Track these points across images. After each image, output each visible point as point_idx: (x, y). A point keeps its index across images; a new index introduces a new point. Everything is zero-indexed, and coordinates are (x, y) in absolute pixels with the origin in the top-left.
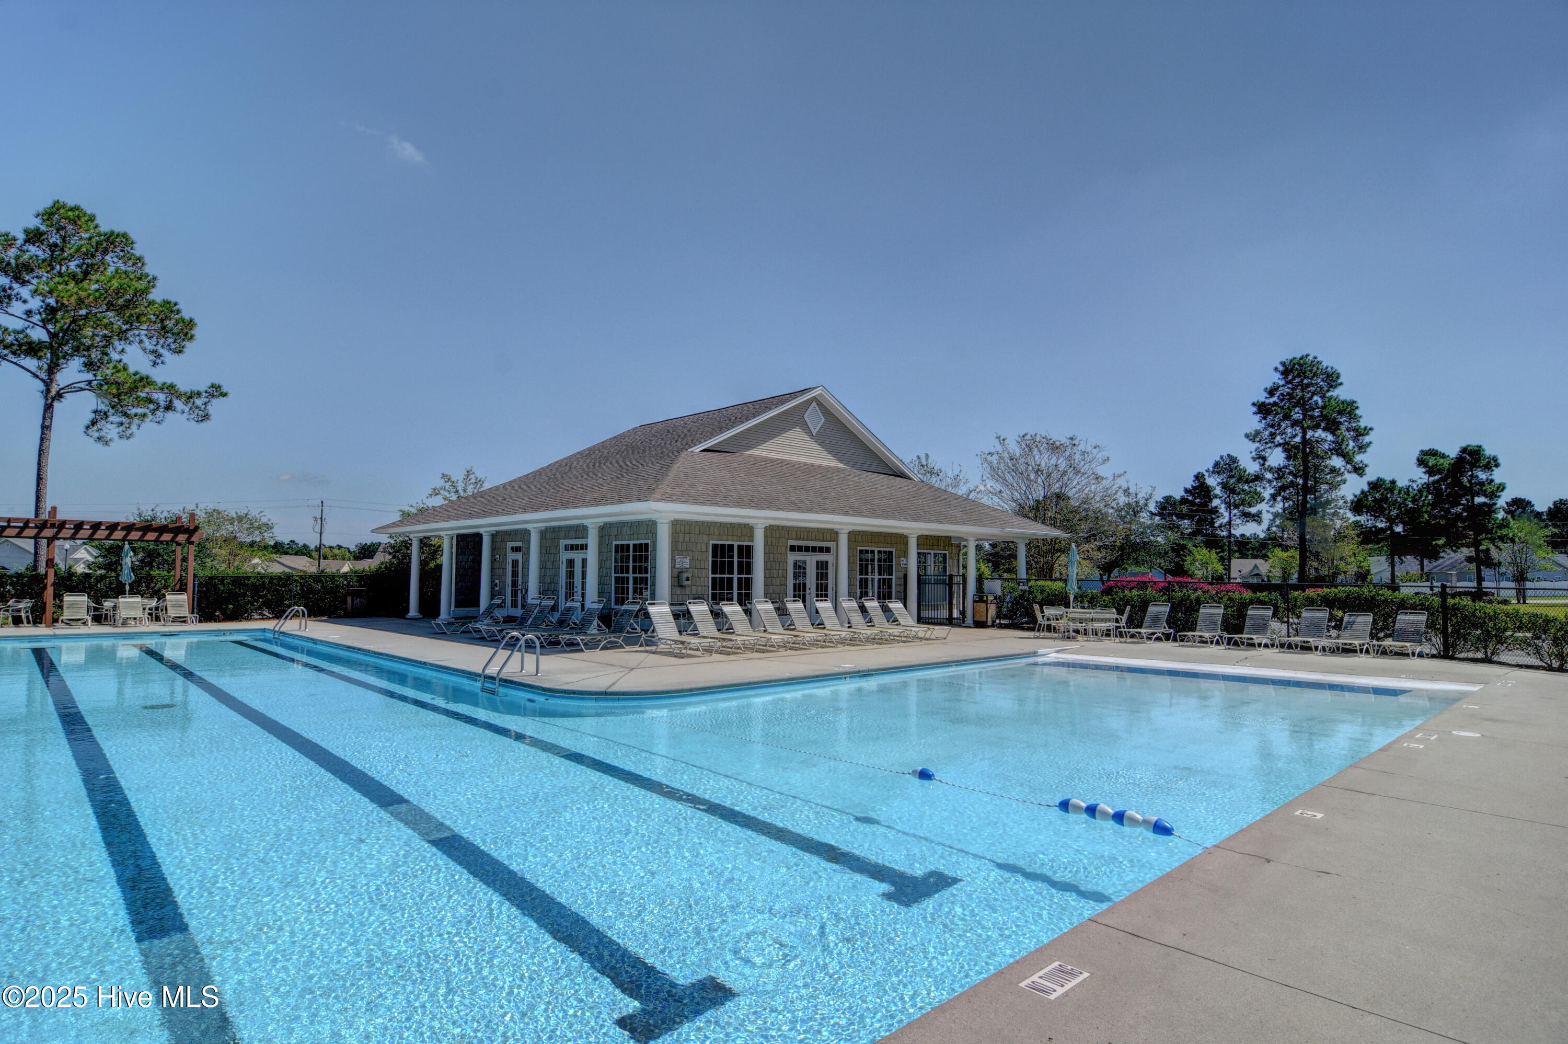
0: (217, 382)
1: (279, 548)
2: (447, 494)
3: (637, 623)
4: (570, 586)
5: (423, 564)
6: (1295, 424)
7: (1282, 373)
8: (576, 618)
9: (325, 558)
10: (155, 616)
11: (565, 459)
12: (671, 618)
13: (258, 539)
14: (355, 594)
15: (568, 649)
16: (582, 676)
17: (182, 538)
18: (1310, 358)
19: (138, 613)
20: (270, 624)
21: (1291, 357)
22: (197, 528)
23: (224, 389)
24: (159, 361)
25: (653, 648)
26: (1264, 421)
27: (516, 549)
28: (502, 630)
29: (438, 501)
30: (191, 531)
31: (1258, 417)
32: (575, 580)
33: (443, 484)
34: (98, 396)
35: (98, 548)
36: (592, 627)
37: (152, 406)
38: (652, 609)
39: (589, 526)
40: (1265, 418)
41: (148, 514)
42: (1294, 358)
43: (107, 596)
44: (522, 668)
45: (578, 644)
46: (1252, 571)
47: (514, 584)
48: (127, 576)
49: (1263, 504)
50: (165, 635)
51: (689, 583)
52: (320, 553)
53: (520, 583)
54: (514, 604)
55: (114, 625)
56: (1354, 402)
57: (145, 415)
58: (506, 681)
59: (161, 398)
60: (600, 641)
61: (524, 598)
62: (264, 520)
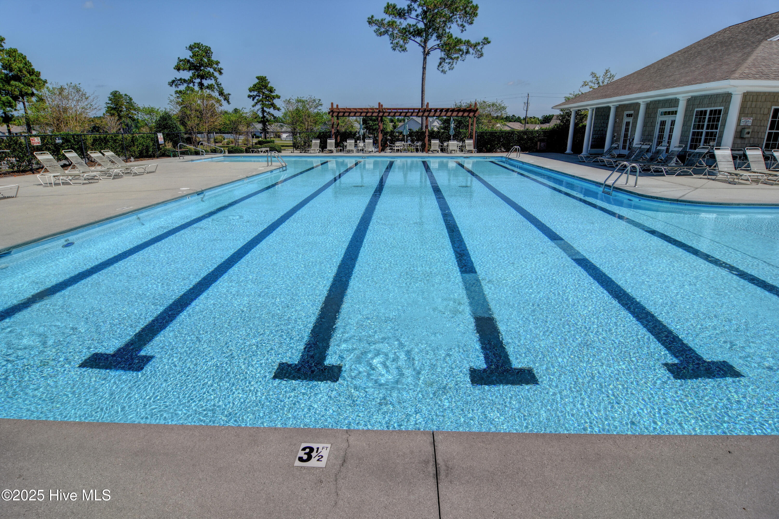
0: (486, 36)
1: (508, 119)
2: (593, 85)
3: (704, 161)
4: (661, 137)
5: (576, 125)
8: (662, 157)
9: (528, 123)
10: (462, 149)
11: (670, 56)
12: (731, 159)
13: (499, 115)
14: (541, 141)
15: (655, 174)
16: (663, 190)
17: (471, 114)
19: (455, 148)
20: (504, 155)
22: (477, 109)
23: (489, 40)
24: (464, 29)
25: (713, 177)
27: (629, 116)
28: (616, 161)
29: (586, 90)
30: (475, 111)
32: (665, 134)
33: (592, 79)
34: (442, 51)
35: (441, 120)
36: (672, 162)
37: (461, 53)
38: (717, 152)
39: (681, 99)
41: (458, 104)
43: (445, 141)
44: (627, 182)
45: (662, 171)
47: (626, 136)
48: (452, 132)
50: (465, 158)
51: (749, 135)
52: (526, 120)
53: (629, 135)
54: (624, 148)
55: (447, 153)
57: (458, 57)
58: (617, 188)
59: (464, 48)
60: (676, 170)
61: (631, 143)
62: (503, 105)
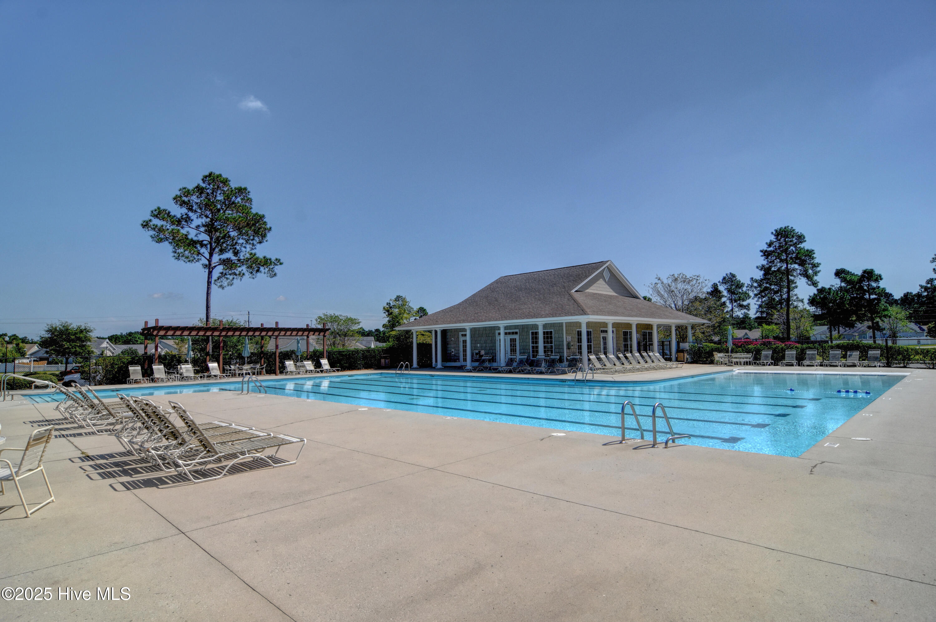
0: (278, 258)
6: (782, 261)
7: (775, 236)
14: (386, 358)
18: (790, 228)
21: (779, 227)
23: (281, 261)
24: (254, 247)
26: (766, 260)
31: (763, 258)
40: (767, 258)
42: (781, 228)
46: (745, 335)
49: (750, 299)
51: (572, 347)
56: (813, 251)
